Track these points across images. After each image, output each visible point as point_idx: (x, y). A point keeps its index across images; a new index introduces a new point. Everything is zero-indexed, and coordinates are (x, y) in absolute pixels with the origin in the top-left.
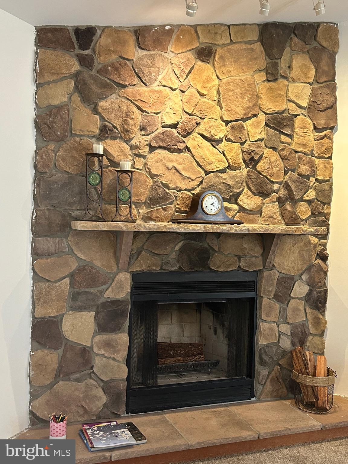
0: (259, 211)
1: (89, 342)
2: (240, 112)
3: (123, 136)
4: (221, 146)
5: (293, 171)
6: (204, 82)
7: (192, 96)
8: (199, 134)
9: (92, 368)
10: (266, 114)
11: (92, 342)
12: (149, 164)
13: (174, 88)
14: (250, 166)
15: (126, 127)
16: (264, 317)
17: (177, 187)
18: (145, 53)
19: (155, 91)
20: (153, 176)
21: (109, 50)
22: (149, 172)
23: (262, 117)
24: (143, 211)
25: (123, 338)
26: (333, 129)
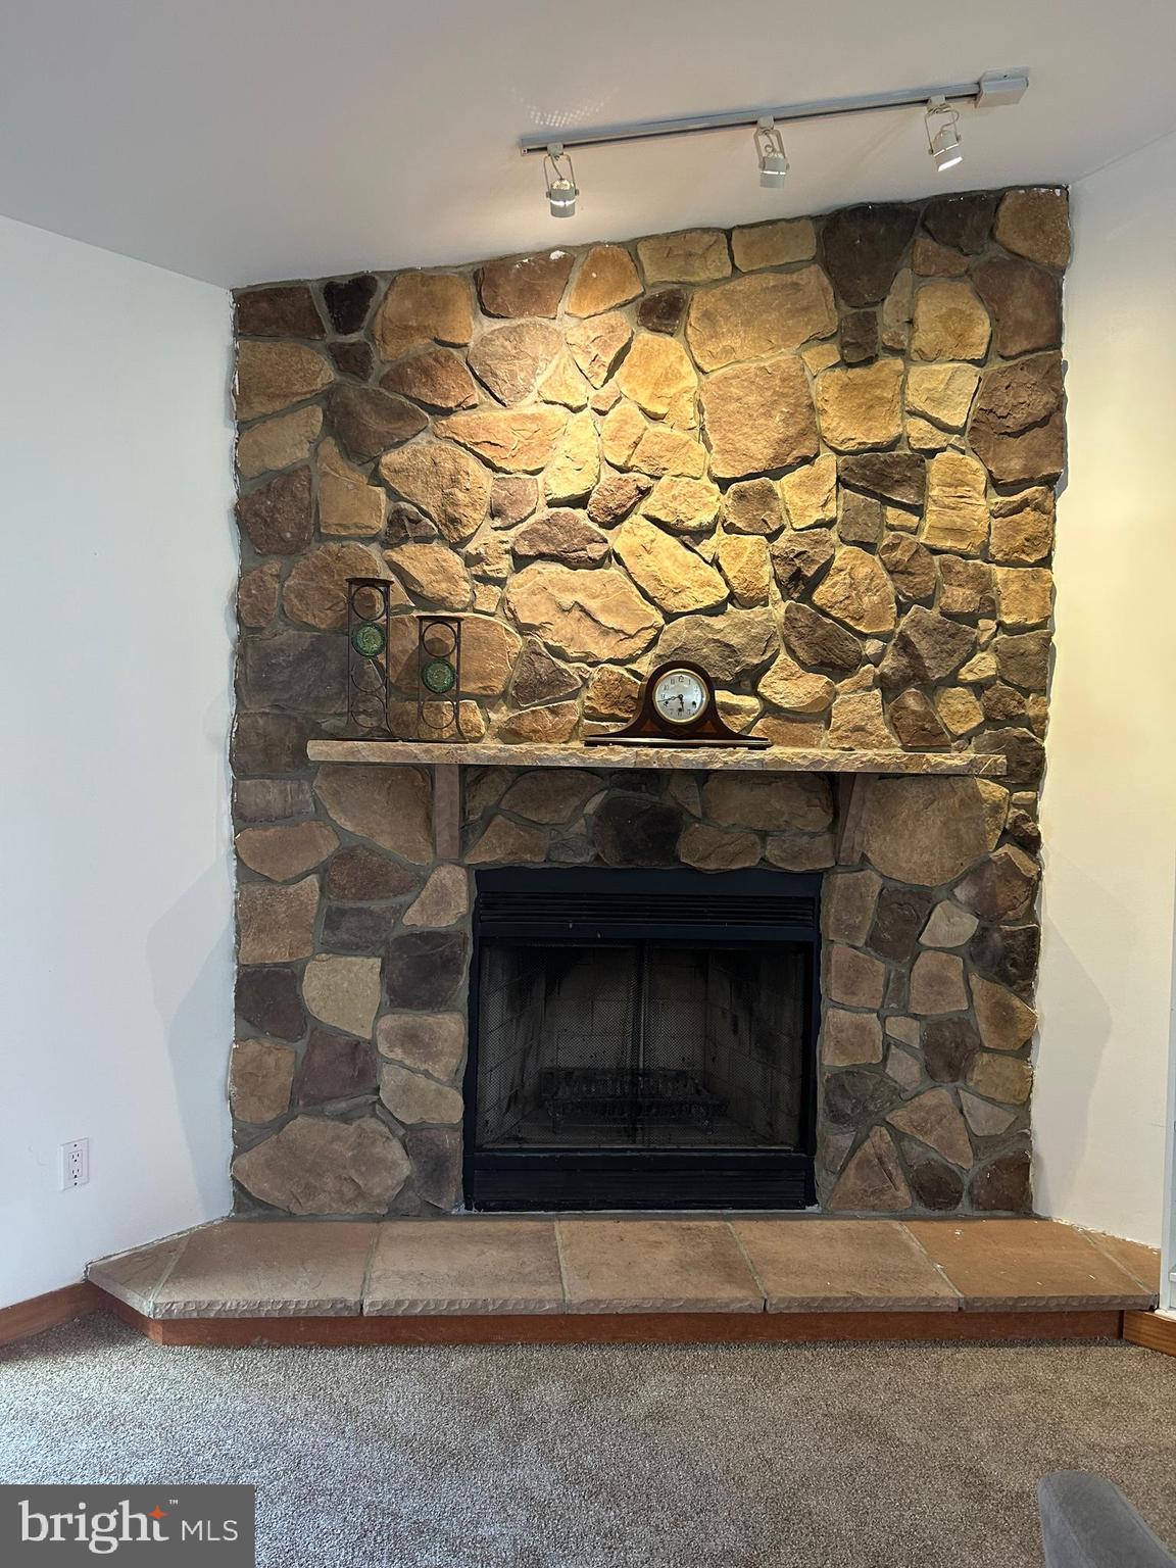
0: (818, 714)
1: (369, 1029)
2: (760, 453)
3: (446, 532)
4: (708, 547)
5: (928, 603)
6: (656, 384)
7: (624, 422)
8: (647, 517)
9: (377, 1090)
10: (839, 453)
11: (374, 1029)
12: (513, 599)
13: (575, 404)
14: (796, 595)
15: (450, 510)
17: (588, 654)
18: (499, 324)
19: (527, 417)
20: (524, 629)
21: (406, 327)
22: (513, 619)
23: (828, 463)
24: (501, 716)
25: (451, 1026)
26: (1053, 482)
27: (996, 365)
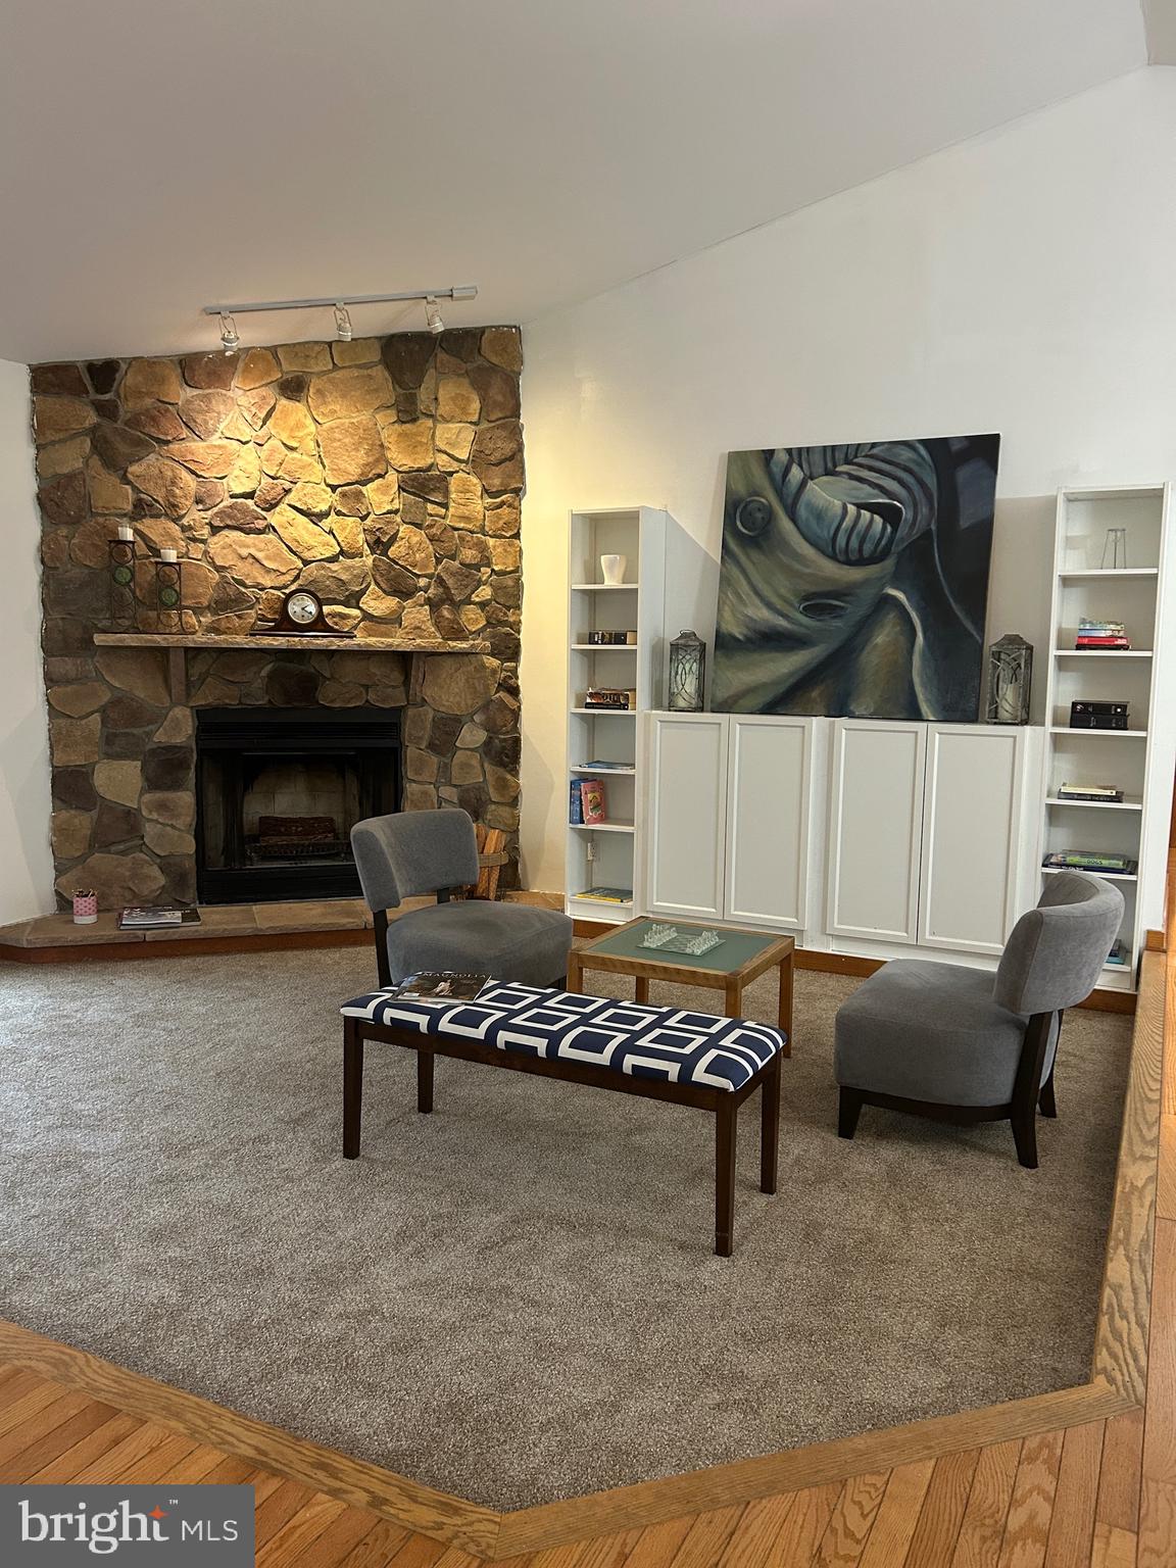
0: (394, 619)
1: (136, 802)
2: (353, 470)
3: (169, 512)
4: (326, 523)
5: (453, 558)
6: (292, 430)
7: (273, 451)
8: (290, 505)
9: (142, 837)
10: (398, 471)
11: (139, 801)
12: (212, 551)
13: (244, 440)
14: (378, 552)
15: (171, 500)
16: (410, 775)
17: (259, 584)
18: (196, 392)
19: (215, 446)
20: (219, 569)
21: (140, 392)
22: (213, 564)
23: (392, 478)
24: (207, 619)
25: (186, 798)
26: (518, 492)
27: (485, 425)
